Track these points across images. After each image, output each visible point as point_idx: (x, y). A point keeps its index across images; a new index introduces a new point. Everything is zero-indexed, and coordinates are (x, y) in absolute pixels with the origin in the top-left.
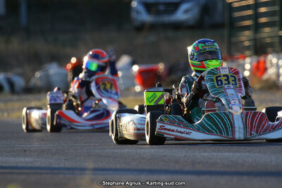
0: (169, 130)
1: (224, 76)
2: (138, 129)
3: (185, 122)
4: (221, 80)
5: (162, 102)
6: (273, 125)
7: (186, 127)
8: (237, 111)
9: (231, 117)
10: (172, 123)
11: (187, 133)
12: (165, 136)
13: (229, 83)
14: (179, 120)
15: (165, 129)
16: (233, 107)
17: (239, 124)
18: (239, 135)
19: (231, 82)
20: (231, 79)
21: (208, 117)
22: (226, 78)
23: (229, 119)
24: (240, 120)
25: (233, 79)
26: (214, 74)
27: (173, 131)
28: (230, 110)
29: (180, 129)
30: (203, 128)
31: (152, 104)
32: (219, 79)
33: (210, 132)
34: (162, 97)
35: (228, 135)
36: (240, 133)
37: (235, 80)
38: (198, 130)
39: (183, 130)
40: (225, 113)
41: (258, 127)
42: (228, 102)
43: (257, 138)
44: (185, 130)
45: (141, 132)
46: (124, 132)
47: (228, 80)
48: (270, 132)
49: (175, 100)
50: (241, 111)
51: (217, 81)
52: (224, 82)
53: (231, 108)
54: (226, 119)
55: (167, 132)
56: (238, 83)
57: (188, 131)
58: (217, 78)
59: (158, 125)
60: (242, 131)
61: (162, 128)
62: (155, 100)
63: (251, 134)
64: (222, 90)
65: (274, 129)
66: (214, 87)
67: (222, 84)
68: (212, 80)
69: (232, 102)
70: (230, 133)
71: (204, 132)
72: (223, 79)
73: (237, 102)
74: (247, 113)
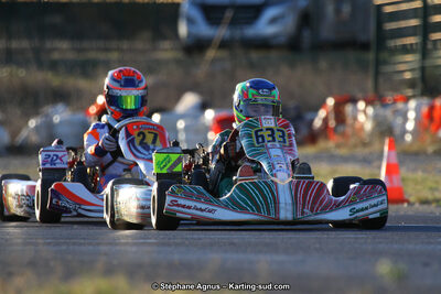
0: (184, 206)
1: (267, 129)
2: (142, 207)
3: (208, 195)
4: (262, 136)
5: (178, 169)
6: (336, 201)
7: (208, 202)
8: (283, 179)
9: (274, 188)
10: (188, 196)
11: (210, 211)
12: (179, 215)
13: (274, 140)
14: (198, 192)
15: (178, 205)
16: (279, 174)
17: (285, 198)
18: (286, 213)
19: (277, 139)
20: (277, 134)
21: (241, 187)
22: (269, 132)
23: (272, 191)
24: (288, 192)
25: (281, 134)
26: (253, 127)
27: (189, 207)
28: (273, 178)
29: (199, 205)
30: (233, 204)
31: (164, 171)
32: (259, 133)
33: (243, 210)
34: (179, 160)
35: (269, 213)
36: (287, 210)
37: (283, 136)
38: (226, 207)
39: (203, 206)
40: (265, 182)
41: (314, 203)
42: (272, 167)
43: (312, 218)
44: (207, 206)
45: (146, 211)
46: (123, 212)
47: (272, 135)
48: (331, 210)
49: (198, 166)
50: (290, 179)
51: (257, 137)
52: (267, 138)
53: (275, 176)
54: (266, 191)
55: (180, 209)
56: (287, 140)
57: (211, 207)
58: (256, 132)
59: (168, 199)
60: (290, 208)
61: (174, 203)
62: (168, 166)
63: (303, 213)
64: (264, 150)
65: (338, 206)
66: (253, 145)
67: (264, 141)
68: (250, 136)
69: (277, 167)
70: (272, 211)
71: (234, 210)
72: (266, 133)
73: (284, 167)
74: (298, 183)
